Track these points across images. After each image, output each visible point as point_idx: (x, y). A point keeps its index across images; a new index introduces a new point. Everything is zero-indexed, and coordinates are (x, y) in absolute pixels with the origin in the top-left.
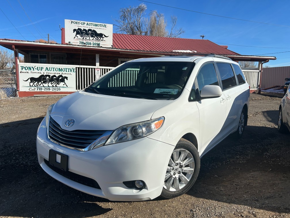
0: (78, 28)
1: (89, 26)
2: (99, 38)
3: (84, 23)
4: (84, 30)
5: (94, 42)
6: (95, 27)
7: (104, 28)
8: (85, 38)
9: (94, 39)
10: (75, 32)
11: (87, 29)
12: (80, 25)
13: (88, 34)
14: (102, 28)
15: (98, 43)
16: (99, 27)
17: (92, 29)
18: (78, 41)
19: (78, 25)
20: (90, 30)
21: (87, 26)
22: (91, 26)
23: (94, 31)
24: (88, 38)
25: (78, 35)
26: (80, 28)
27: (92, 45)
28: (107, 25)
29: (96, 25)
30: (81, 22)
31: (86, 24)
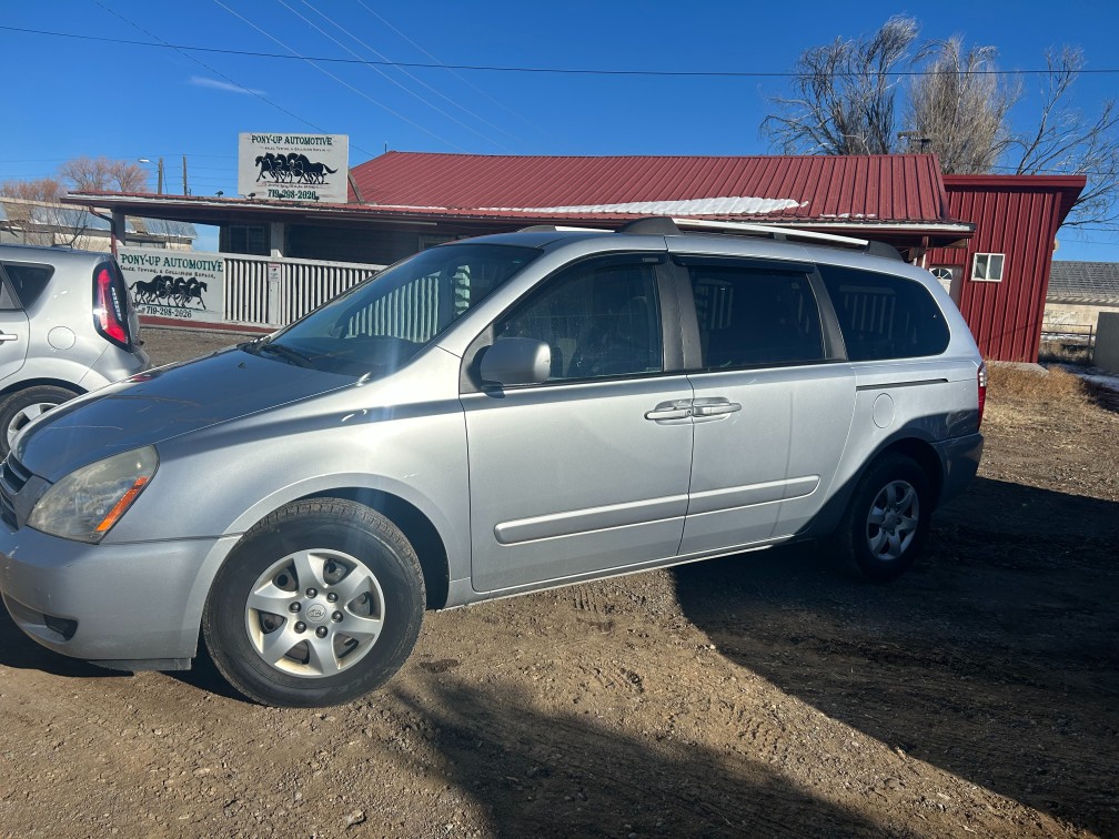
0: (268, 154)
1: (290, 146)
2: (315, 178)
3: (280, 139)
4: (281, 157)
5: (303, 190)
6: (304, 146)
7: (327, 147)
8: (280, 180)
9: (303, 180)
10: (260, 164)
11: (286, 154)
12: (272, 144)
13: (287, 169)
14: (322, 147)
15: (312, 190)
16: (315, 146)
17: (298, 153)
18: (266, 190)
19: (267, 145)
20: (292, 156)
21: (287, 146)
22: (295, 146)
23: (303, 158)
24: (288, 179)
25: (266, 173)
26: (270, 152)
27: (296, 199)
28: (335, 138)
29: (307, 142)
30: (273, 135)
31: (283, 140)
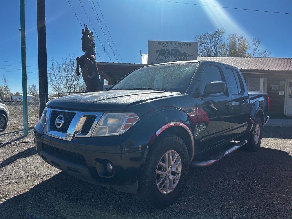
2: (183, 58)
3: (167, 43)
4: (167, 50)
6: (178, 46)
8: (167, 59)
9: (177, 59)
10: (158, 53)
11: (170, 49)
13: (171, 55)
14: (187, 46)
16: (184, 46)
17: (176, 49)
20: (173, 50)
21: (171, 46)
22: (175, 46)
23: (178, 51)
24: (170, 58)
25: (160, 56)
26: (162, 48)
31: (169, 44)
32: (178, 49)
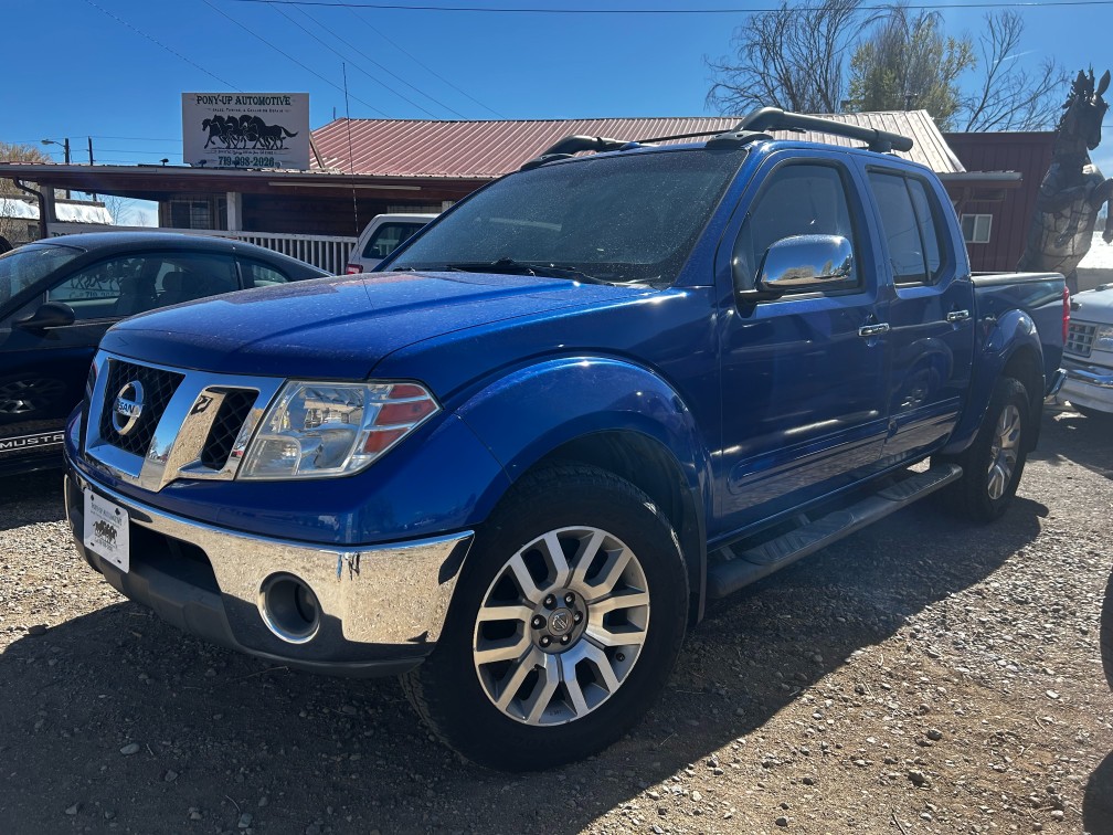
0: (216, 116)
1: (242, 107)
2: (272, 143)
3: (229, 99)
4: (231, 119)
5: (259, 156)
6: (258, 107)
7: (285, 107)
8: (232, 146)
9: (259, 145)
10: (208, 128)
11: (237, 116)
12: (221, 106)
13: (240, 133)
14: (280, 107)
15: (269, 156)
17: (252, 115)
18: (215, 157)
19: (215, 106)
20: (245, 118)
21: (238, 106)
22: (247, 106)
24: (241, 145)
25: (214, 138)
26: (219, 114)
27: (251, 166)
29: (262, 102)
31: (234, 101)
32: (259, 115)
